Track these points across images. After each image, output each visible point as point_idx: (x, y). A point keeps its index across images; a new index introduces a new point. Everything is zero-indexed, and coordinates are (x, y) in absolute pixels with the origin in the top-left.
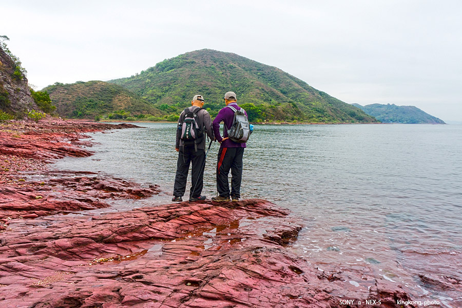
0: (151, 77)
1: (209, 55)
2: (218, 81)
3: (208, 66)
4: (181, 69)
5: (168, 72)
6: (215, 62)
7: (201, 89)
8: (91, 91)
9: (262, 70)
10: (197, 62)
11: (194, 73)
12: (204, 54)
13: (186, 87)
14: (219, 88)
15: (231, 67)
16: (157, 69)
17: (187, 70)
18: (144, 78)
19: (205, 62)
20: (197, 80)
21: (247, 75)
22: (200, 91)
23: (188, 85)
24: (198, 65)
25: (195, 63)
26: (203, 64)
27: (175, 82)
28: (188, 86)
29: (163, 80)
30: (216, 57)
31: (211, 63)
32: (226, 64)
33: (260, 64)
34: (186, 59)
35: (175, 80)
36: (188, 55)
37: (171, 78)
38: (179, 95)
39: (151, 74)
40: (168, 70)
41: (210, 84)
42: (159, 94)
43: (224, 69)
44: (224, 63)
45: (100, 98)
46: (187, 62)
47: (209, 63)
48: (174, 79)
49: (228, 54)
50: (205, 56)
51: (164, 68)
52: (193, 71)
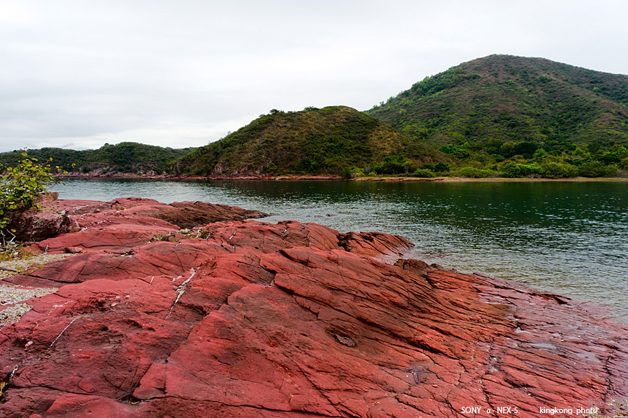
0: (406, 106)
1: (501, 63)
2: (526, 105)
3: (502, 81)
4: (456, 89)
5: (434, 95)
6: (513, 74)
7: (497, 118)
8: (330, 122)
9: (601, 82)
10: (481, 76)
11: (479, 94)
12: (492, 63)
13: (468, 118)
14: (531, 114)
15: (543, 80)
16: (415, 93)
17: (466, 91)
18: (396, 108)
19: (496, 75)
20: (486, 104)
21: (576, 88)
22: (496, 121)
23: (472, 113)
24: (485, 80)
25: (479, 77)
26: (492, 79)
27: (448, 110)
28: (472, 116)
29: (428, 108)
30: (514, 66)
31: (506, 76)
32: (532, 75)
33: (595, 72)
34: (462, 73)
35: (448, 107)
36: (464, 66)
37: (440, 104)
38: (459, 129)
39: (405, 101)
40: (433, 93)
41: (513, 110)
42: (423, 130)
43: (530, 84)
44: (528, 74)
45: (347, 134)
46: (466, 78)
47: (503, 76)
48: (446, 106)
49: (533, 60)
50: (494, 65)
51: (426, 90)
52: (478, 90)
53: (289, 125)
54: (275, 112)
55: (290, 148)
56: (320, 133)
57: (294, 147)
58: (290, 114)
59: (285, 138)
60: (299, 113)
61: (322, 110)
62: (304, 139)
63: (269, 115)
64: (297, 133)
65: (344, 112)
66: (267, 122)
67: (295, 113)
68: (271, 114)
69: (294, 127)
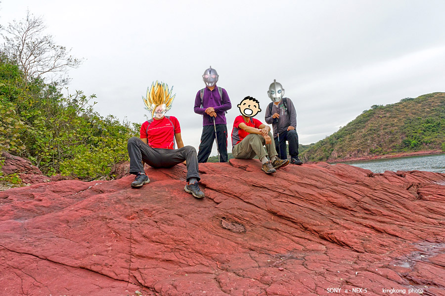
53: (388, 115)
54: (375, 107)
55: (390, 132)
56: (417, 117)
57: (394, 131)
58: (389, 106)
59: (386, 125)
60: (396, 105)
61: (416, 99)
62: (403, 124)
63: (370, 110)
64: (396, 120)
65: (438, 97)
66: (369, 116)
67: (393, 105)
68: (372, 109)
69: (393, 116)
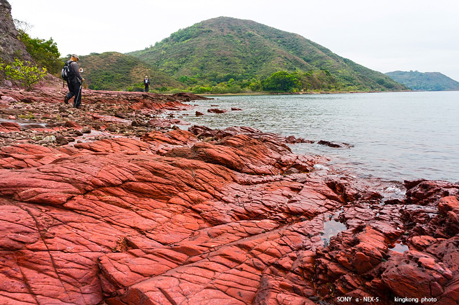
0: (166, 48)
1: (226, 23)
2: (237, 50)
3: (226, 34)
4: (198, 39)
5: (184, 42)
6: (232, 30)
7: (219, 59)
8: (106, 62)
9: (283, 38)
10: (213, 30)
11: (211, 43)
12: (220, 22)
13: (203, 58)
14: (239, 57)
15: (250, 35)
16: (172, 40)
17: (203, 40)
18: (159, 49)
19: (222, 30)
20: (215, 50)
21: (267, 42)
22: (219, 61)
23: (206, 55)
24: (215, 33)
25: (212, 31)
26: (220, 33)
28: (205, 57)
29: (179, 50)
30: (234, 25)
31: (228, 32)
32: (244, 32)
33: (280, 31)
34: (202, 28)
35: (192, 51)
36: (203, 23)
37: (187, 48)
38: (197, 66)
39: (166, 45)
40: (183, 40)
41: (229, 53)
42: (176, 65)
43: (242, 37)
44: (242, 31)
45: (117, 70)
46: (203, 31)
47: (227, 31)
49: (245, 22)
50: (221, 24)
51: (179, 38)
52: (210, 40)
